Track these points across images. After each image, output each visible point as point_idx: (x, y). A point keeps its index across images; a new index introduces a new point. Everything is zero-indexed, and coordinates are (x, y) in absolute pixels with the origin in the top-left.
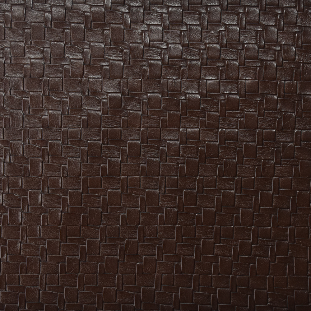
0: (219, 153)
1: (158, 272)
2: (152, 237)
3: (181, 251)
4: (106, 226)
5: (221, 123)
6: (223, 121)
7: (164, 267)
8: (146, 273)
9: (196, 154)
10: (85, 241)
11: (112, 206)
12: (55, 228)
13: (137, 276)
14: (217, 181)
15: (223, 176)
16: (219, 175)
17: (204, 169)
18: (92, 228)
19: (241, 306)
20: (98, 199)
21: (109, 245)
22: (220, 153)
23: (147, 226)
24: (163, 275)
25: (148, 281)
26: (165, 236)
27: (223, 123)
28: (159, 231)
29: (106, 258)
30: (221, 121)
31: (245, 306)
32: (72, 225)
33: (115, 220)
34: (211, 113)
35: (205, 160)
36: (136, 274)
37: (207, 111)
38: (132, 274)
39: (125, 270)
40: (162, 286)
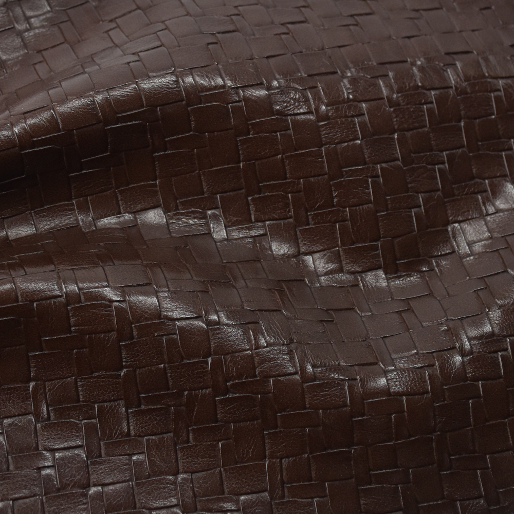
0: (333, 198)
1: (271, 457)
2: (245, 379)
3: (317, 400)
4: (135, 371)
5: (324, 135)
6: (326, 128)
7: (283, 443)
8: (243, 463)
9: (286, 211)
10: (91, 409)
11: (141, 322)
12: (17, 391)
13: (223, 473)
14: (342, 258)
15: (353, 243)
16: (343, 244)
17: (309, 238)
18: (104, 378)
19: (468, 499)
20: (106, 311)
21: (148, 410)
22: (336, 196)
23: (229, 356)
24: (283, 460)
25: (252, 480)
26: (274, 372)
27: (328, 134)
28: (258, 363)
29: (147, 440)
30: (324, 130)
31: (476, 498)
32: (57, 379)
33: (152, 353)
34: (299, 117)
35: (308, 219)
36: (222, 469)
37: (290, 115)
38: (213, 471)
39: (195, 464)
40: (285, 485)
